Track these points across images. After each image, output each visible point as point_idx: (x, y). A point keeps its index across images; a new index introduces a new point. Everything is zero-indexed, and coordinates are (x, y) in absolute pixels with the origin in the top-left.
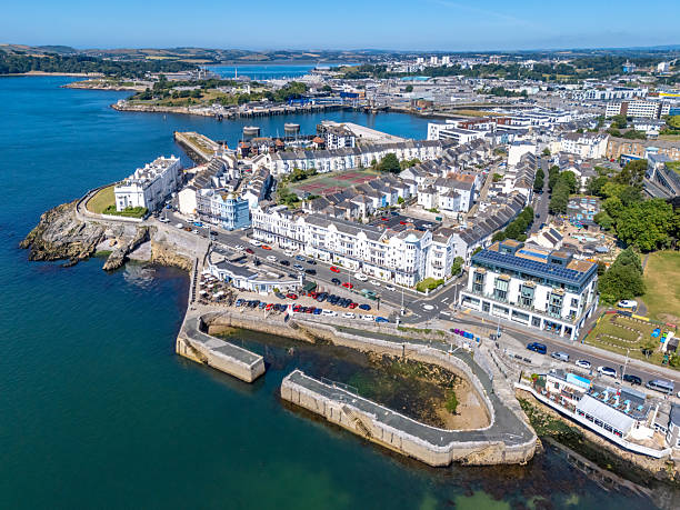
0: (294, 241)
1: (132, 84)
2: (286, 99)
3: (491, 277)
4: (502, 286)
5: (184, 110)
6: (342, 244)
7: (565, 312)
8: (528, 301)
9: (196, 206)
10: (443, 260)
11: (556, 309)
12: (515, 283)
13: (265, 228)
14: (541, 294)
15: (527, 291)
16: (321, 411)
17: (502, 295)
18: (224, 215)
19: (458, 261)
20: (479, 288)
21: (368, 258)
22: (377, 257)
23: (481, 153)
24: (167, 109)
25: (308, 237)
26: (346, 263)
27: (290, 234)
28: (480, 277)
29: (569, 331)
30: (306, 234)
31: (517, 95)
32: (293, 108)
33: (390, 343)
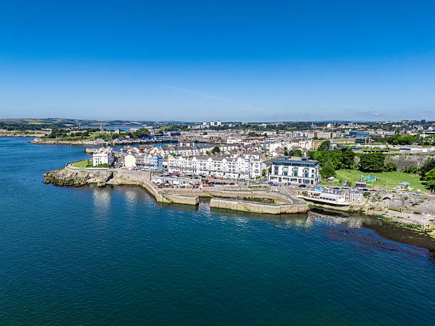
0: (190, 169)
1: (34, 133)
2: (139, 137)
3: (281, 167)
4: (285, 170)
5: (80, 142)
6: (215, 166)
7: (310, 175)
8: (296, 175)
9: (135, 161)
10: (259, 168)
11: (307, 175)
12: (290, 168)
13: (175, 165)
14: (300, 170)
15: (295, 170)
16: (228, 207)
17: (286, 174)
18: (152, 163)
19: (264, 171)
20: (276, 173)
21: (228, 170)
22: (232, 169)
23: (257, 148)
24: (68, 142)
25: (198, 166)
26: (217, 175)
27: (188, 166)
28: (277, 168)
29: (312, 182)
30: (197, 165)
31: (262, 136)
32: (145, 141)
33: (246, 192)
